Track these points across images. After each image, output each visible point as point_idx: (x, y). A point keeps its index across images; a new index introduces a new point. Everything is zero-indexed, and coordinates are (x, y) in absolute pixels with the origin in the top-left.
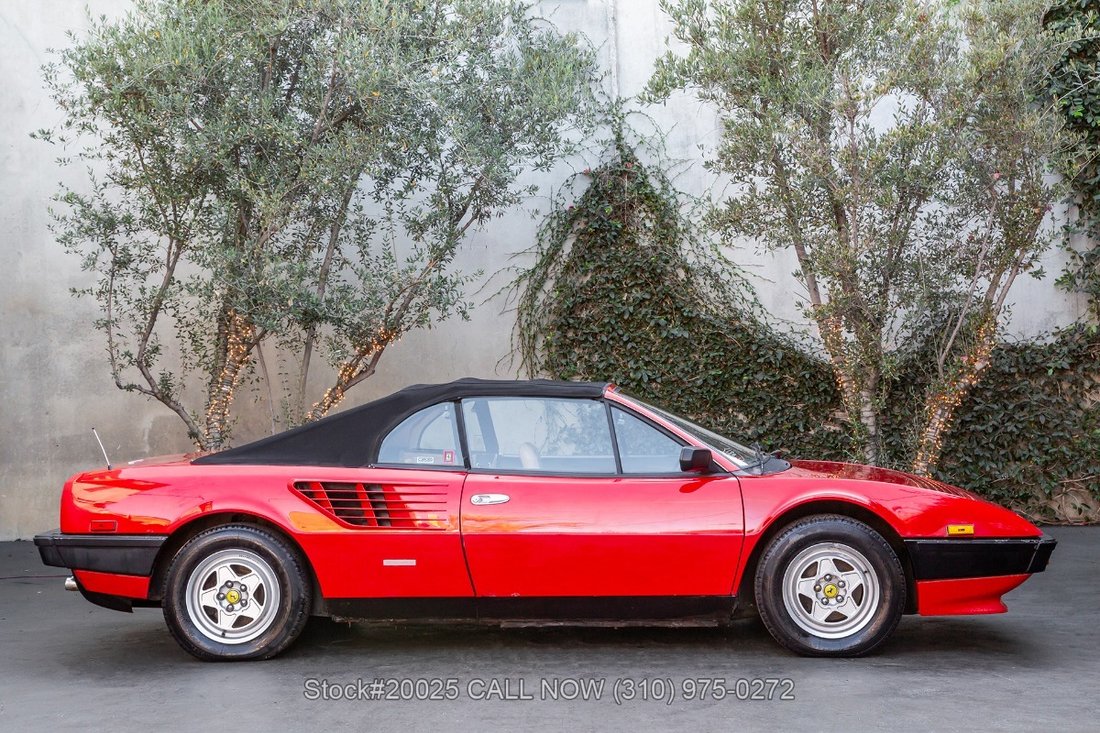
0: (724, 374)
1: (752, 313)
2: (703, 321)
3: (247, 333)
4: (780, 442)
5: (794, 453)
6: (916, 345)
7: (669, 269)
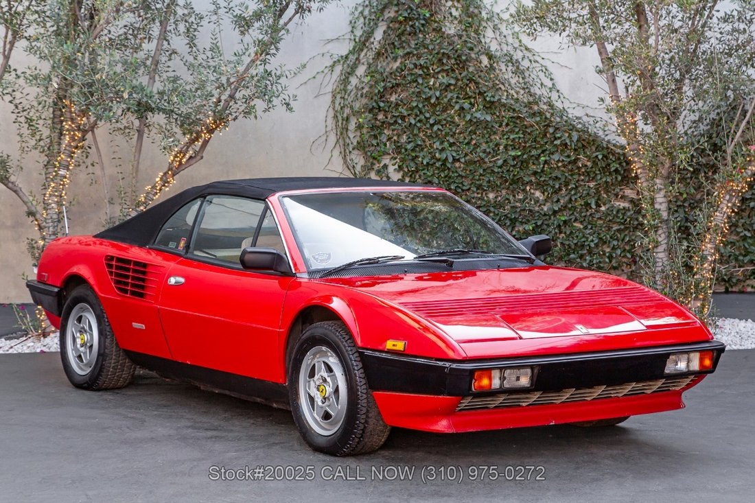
0: (523, 154)
1: (550, 98)
2: (504, 105)
3: (82, 120)
4: (573, 217)
5: (586, 228)
6: (703, 127)
7: (473, 56)
